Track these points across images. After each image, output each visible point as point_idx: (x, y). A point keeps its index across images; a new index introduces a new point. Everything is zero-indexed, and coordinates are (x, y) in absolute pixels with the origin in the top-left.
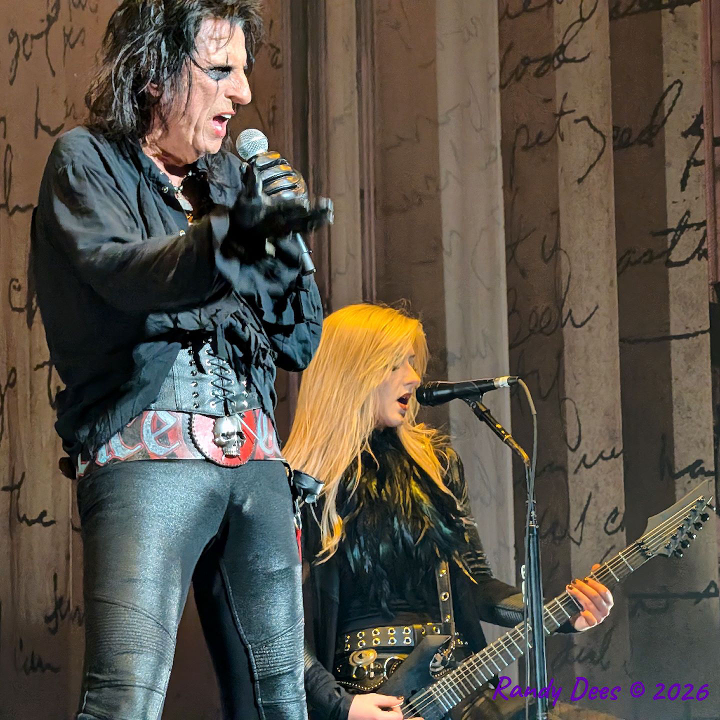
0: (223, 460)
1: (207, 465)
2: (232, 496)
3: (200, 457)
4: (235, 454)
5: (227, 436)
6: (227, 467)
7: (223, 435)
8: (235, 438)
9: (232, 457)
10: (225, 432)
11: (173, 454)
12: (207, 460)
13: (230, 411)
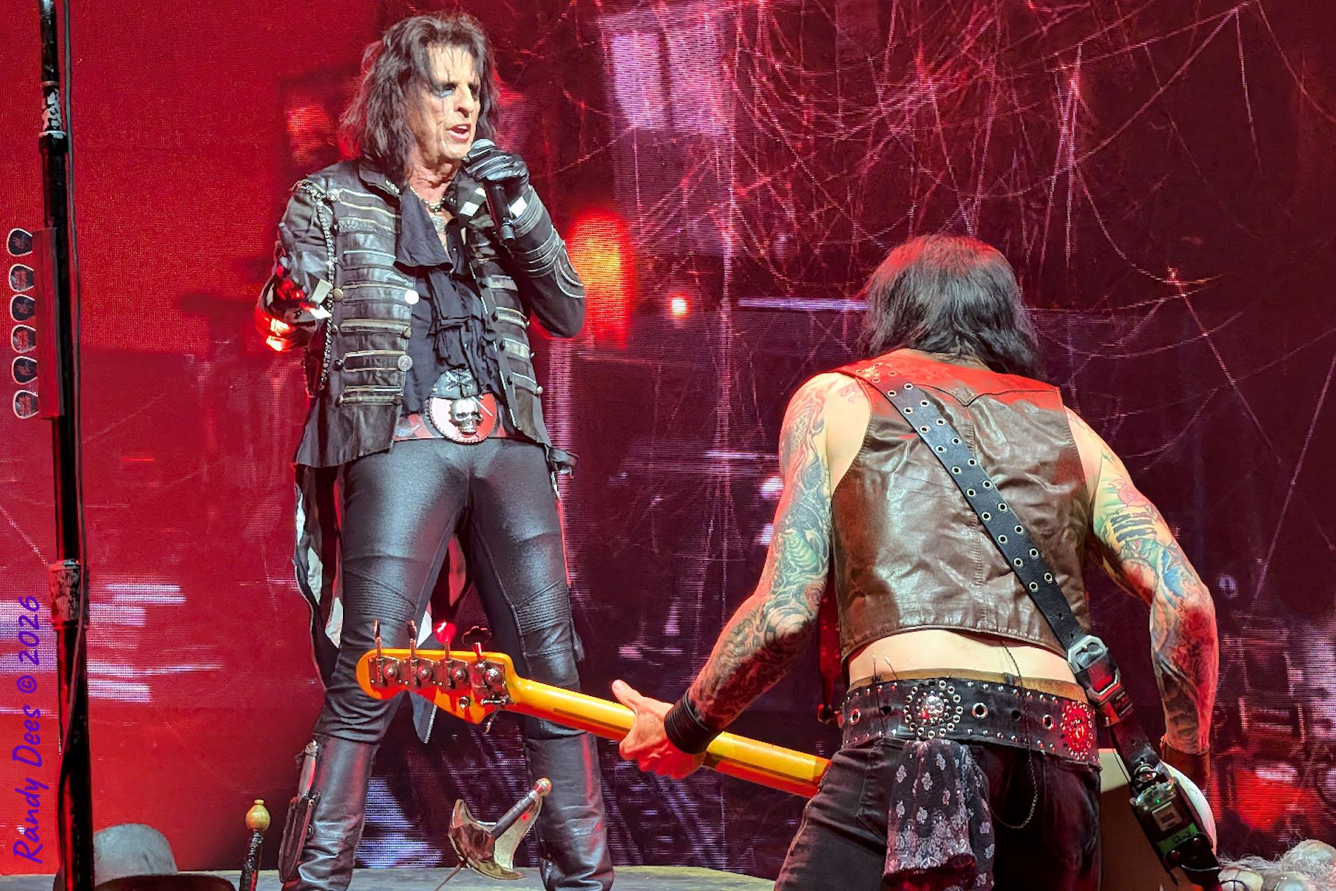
0: (461, 439)
1: (446, 442)
2: (472, 470)
3: (439, 436)
4: (470, 431)
5: (463, 415)
6: (463, 444)
7: (458, 415)
8: (470, 417)
9: (466, 434)
10: (460, 412)
11: (414, 435)
12: (447, 439)
13: (465, 393)
